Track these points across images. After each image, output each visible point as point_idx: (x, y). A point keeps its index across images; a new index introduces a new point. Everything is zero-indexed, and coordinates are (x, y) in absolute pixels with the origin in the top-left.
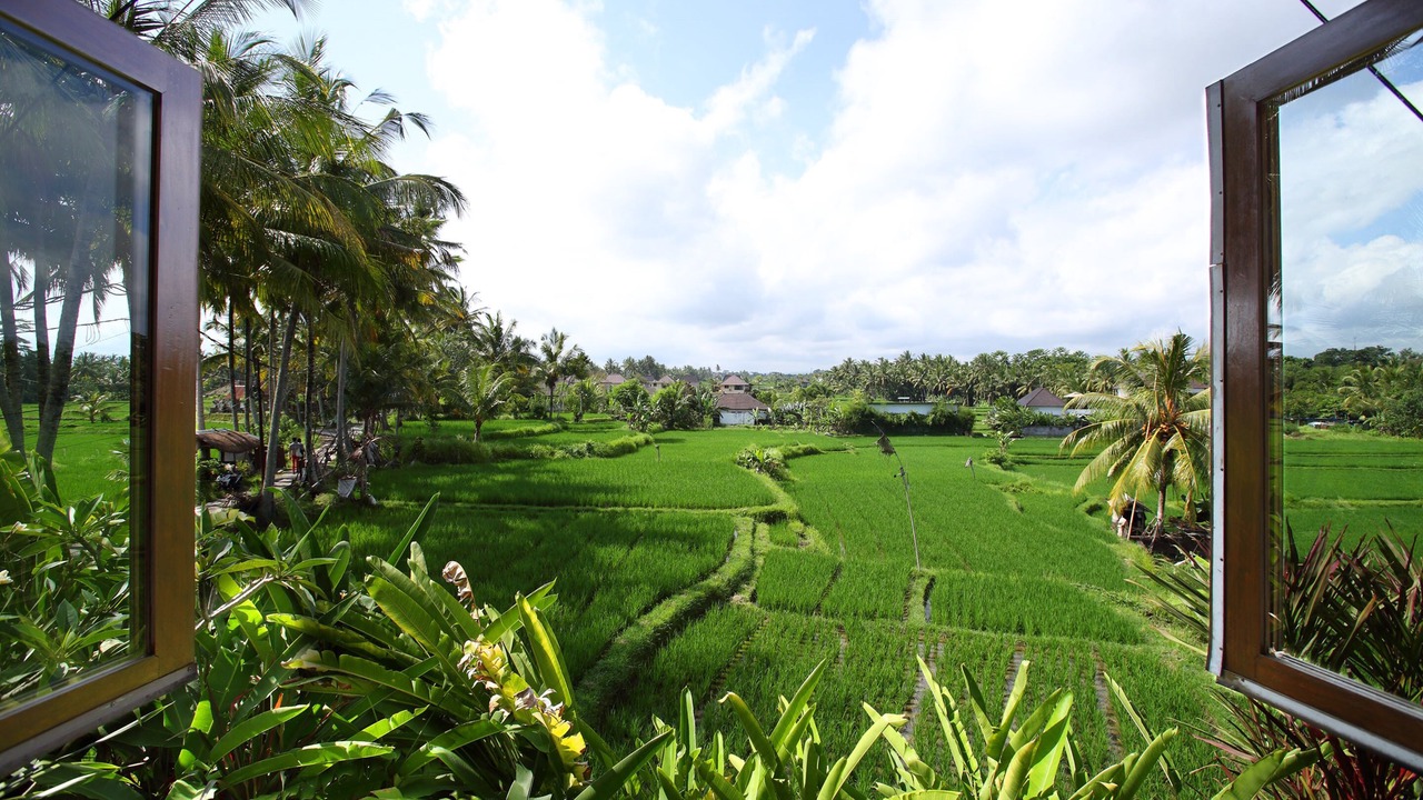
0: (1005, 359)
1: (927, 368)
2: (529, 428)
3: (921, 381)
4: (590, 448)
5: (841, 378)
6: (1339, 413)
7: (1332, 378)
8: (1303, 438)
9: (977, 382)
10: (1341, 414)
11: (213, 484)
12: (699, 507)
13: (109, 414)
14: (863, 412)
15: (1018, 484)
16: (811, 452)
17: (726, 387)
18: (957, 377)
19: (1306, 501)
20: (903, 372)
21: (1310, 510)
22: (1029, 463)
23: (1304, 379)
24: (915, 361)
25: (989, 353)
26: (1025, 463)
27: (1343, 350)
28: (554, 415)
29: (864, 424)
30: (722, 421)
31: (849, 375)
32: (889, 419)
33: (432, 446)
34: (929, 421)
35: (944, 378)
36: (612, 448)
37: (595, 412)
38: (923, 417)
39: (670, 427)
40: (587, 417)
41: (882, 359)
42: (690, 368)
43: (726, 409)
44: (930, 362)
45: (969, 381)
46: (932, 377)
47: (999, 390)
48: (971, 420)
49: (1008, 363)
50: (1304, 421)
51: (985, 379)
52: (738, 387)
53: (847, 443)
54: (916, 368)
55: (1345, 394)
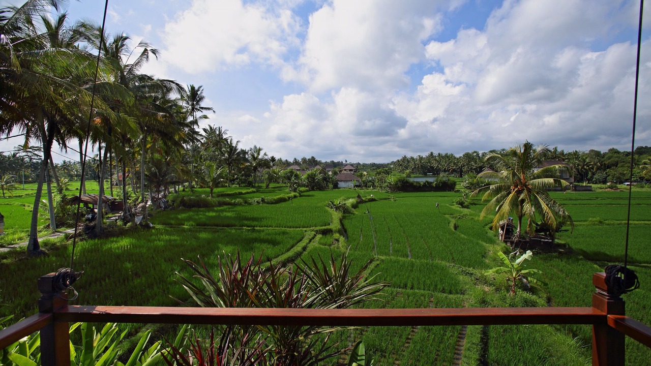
0: (478, 155)
1: (441, 160)
2: (240, 191)
3: (438, 166)
4: (263, 200)
5: (401, 165)
6: (640, 178)
7: (638, 161)
8: (619, 191)
9: (464, 166)
10: (642, 178)
11: (84, 219)
12: (293, 227)
13: (69, 187)
14: (403, 181)
15: (462, 214)
16: (372, 200)
17: (345, 170)
18: (454, 164)
19: (607, 222)
20: (429, 162)
21: (607, 226)
22: (477, 204)
23: (623, 162)
24: (435, 156)
25: (470, 152)
26: (475, 204)
27: (646, 147)
28: (257, 185)
29: (405, 187)
30: (339, 186)
31: (404, 163)
32: (415, 184)
33: (190, 200)
34: (434, 185)
35: (448, 164)
36: (274, 200)
37: (278, 183)
38: (431, 183)
39: (313, 189)
40: (272, 185)
41: (419, 156)
42: (333, 161)
43: (341, 181)
44: (442, 157)
45: (460, 166)
46: (443, 164)
47: (474, 169)
48: (454, 184)
49: (479, 157)
50: (621, 183)
51: (467, 164)
52: (351, 170)
53: (392, 195)
54: (436, 160)
55: (643, 168)
